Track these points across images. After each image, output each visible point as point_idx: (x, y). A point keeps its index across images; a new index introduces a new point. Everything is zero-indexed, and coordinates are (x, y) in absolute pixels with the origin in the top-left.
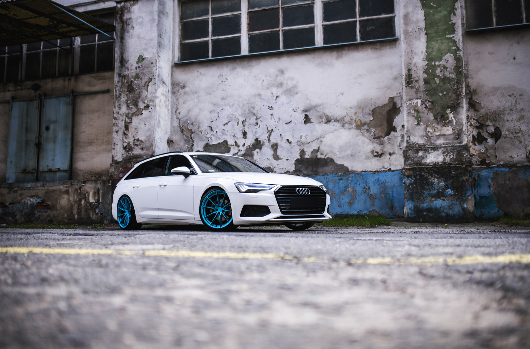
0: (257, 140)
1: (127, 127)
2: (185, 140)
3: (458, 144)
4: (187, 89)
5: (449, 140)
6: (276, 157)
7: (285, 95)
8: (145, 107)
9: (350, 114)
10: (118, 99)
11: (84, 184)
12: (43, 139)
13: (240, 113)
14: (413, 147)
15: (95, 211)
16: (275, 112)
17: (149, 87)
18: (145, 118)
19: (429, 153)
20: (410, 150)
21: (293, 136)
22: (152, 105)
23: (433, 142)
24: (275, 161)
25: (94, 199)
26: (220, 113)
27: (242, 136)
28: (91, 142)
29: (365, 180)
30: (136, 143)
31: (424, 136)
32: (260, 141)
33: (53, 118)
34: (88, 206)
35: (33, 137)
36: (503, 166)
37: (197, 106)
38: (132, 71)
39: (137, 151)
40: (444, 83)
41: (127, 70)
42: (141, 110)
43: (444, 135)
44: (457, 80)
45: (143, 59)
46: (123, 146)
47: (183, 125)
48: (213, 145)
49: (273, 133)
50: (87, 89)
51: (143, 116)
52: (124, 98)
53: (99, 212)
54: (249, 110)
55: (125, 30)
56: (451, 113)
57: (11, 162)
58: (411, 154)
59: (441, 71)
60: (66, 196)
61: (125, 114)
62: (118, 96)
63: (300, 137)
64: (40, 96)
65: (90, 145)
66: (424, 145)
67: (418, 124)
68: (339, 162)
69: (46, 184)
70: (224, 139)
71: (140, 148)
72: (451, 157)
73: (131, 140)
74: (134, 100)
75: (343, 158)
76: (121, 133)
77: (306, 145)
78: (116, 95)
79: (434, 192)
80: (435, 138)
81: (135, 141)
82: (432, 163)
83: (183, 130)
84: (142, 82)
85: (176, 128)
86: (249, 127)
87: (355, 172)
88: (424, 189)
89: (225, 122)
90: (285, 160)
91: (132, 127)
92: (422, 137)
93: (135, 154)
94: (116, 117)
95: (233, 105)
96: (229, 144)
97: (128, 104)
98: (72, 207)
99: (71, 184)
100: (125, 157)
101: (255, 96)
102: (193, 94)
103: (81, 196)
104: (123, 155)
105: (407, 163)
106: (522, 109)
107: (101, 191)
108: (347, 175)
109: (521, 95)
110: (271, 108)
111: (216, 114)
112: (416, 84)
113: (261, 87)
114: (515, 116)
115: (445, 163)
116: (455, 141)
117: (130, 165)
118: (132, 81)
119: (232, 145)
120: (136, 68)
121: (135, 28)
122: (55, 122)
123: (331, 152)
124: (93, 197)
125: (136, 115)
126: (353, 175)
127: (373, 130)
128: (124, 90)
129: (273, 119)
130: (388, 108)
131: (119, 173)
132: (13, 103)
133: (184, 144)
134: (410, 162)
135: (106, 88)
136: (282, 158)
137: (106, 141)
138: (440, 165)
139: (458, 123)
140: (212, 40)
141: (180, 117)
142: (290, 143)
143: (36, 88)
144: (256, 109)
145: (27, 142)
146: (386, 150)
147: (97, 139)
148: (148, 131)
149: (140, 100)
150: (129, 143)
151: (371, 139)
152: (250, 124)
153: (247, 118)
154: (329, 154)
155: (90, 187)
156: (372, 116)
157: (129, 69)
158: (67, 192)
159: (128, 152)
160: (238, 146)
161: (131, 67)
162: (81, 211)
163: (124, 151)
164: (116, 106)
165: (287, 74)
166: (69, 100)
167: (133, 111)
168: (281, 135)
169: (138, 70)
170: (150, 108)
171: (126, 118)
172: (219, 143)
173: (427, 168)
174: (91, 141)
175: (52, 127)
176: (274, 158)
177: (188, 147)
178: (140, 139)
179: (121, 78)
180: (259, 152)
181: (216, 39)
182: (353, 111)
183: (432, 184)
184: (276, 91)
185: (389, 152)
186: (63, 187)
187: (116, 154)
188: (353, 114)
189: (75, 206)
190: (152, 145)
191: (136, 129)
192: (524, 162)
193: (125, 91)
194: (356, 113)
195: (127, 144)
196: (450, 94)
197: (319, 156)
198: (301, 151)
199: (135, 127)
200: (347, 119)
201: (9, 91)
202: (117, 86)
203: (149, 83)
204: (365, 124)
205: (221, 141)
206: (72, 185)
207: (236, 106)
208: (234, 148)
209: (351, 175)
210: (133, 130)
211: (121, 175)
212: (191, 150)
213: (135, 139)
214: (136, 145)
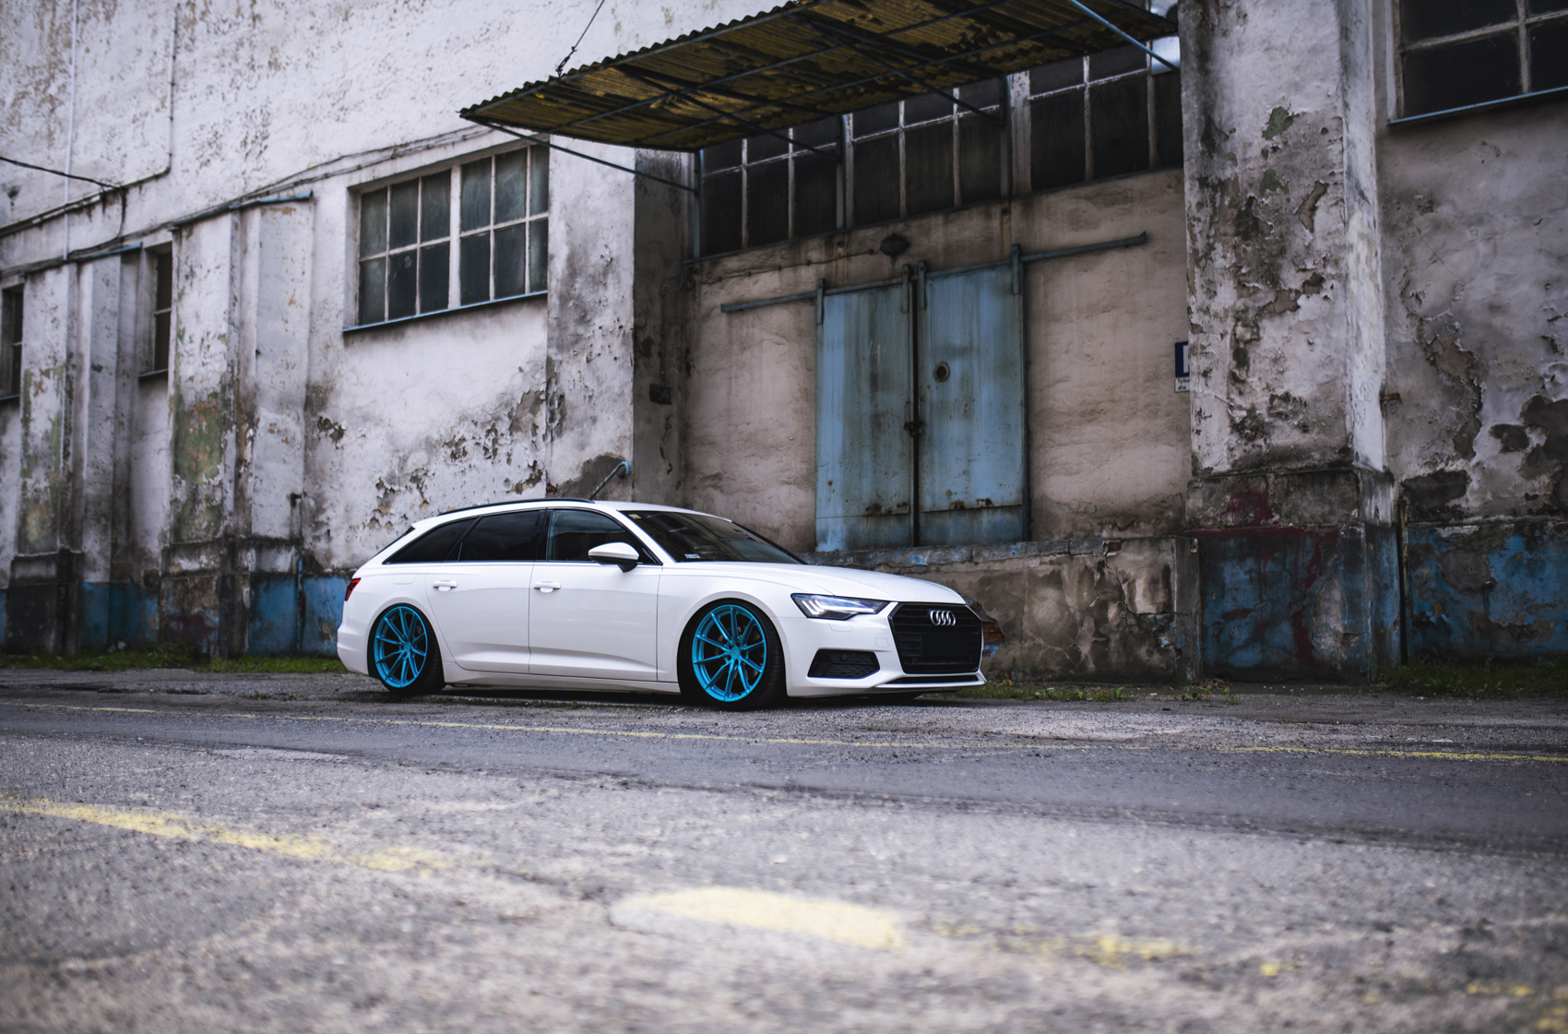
1: (1241, 357)
2: (1446, 390)
4: (1444, 211)
8: (1306, 283)
10: (1202, 263)
11: (1113, 554)
12: (928, 410)
15: (1158, 644)
17: (1320, 216)
18: (1310, 322)
22: (1333, 277)
25: (1153, 601)
28: (1093, 411)
30: (1281, 409)
33: (958, 340)
34: (1131, 626)
35: (896, 401)
37: (1486, 266)
38: (1250, 165)
39: (1285, 436)
41: (1229, 162)
42: (1293, 295)
45: (1290, 120)
46: (1232, 419)
47: (1436, 338)
48: (1564, 401)
50: (1067, 237)
51: (1301, 315)
52: (1224, 257)
53: (1172, 643)
55: (1213, 29)
57: (830, 483)
60: (1051, 594)
61: (1231, 314)
62: (1201, 254)
64: (911, 271)
65: (1090, 421)
69: (979, 554)
71: (1298, 426)
73: (1261, 400)
74: (1262, 263)
76: (1219, 376)
78: (1196, 251)
81: (1276, 402)
83: (1434, 354)
84: (1288, 200)
85: (1408, 351)
91: (1260, 356)
93: (1278, 447)
94: (1199, 322)
97: (1241, 278)
98: (1073, 629)
99: (1069, 553)
100: (1241, 459)
102: (1469, 225)
103: (1105, 593)
104: (1231, 450)
107: (1174, 576)
117: (1263, 485)
118: (1252, 199)
120: (1264, 153)
121: (1250, 16)
122: (965, 352)
124: (1148, 594)
125: (1274, 314)
128: (1222, 230)
131: (1224, 513)
132: (826, 299)
133: (1443, 404)
135: (1137, 231)
137: (1147, 406)
140: (1528, 26)
141: (1419, 311)
143: (896, 246)
145: (877, 421)
147: (1113, 401)
148: (1323, 365)
149: (1285, 263)
150: (1251, 411)
155: (1134, 562)
157: (1239, 157)
158: (1055, 580)
159: (1251, 439)
161: (1245, 153)
162: (1108, 640)
163: (1234, 439)
164: (1197, 286)
166: (1008, 277)
167: (1260, 300)
169: (1271, 160)
170: (1327, 285)
171: (1236, 326)
174: (1091, 407)
175: (956, 368)
177: (1458, 414)
178: (1296, 393)
179: (1208, 192)
181: (1544, 22)
186: (1041, 563)
187: (1205, 450)
189: (1086, 625)
190: (1340, 414)
191: (1275, 360)
193: (1225, 235)
195: (1244, 413)
199: (1272, 355)
201: (809, 263)
202: (1194, 219)
203: (1317, 199)
206: (1071, 556)
210: (1266, 365)
211: (1230, 519)
212: (1471, 424)
213: (1276, 396)
214: (1279, 415)
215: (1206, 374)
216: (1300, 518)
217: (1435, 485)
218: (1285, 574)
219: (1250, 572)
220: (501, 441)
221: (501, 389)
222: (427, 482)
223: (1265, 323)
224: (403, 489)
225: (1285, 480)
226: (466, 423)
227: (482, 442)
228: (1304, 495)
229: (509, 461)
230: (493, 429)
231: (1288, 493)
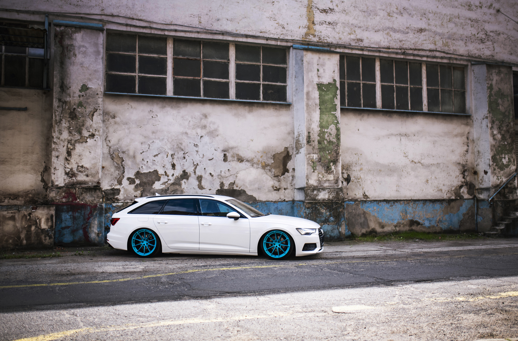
0: (184, 171)
1: (69, 153)
2: (116, 167)
3: (336, 187)
4: (117, 119)
5: (331, 184)
6: (201, 187)
7: (208, 136)
9: (257, 157)
10: (58, 124)
11: (34, 211)
13: (169, 147)
14: (310, 188)
16: (200, 149)
17: (95, 117)
18: (90, 146)
19: (320, 192)
20: (309, 189)
21: (215, 171)
22: (98, 135)
23: (322, 184)
24: (200, 190)
26: (151, 145)
27: (171, 167)
29: (268, 207)
30: (80, 170)
31: (317, 180)
32: (187, 173)
34: (39, 232)
36: (351, 200)
37: (127, 136)
38: (75, 98)
39: (81, 177)
40: (330, 145)
41: (68, 96)
42: (86, 138)
43: (329, 180)
44: (337, 144)
45: (88, 89)
46: (65, 171)
48: (144, 173)
49: (198, 167)
51: (88, 144)
52: (65, 123)
54: (177, 145)
55: (65, 56)
56: (333, 165)
58: (310, 192)
59: (328, 136)
60: (11, 223)
61: (66, 140)
62: (58, 121)
63: (220, 172)
66: (317, 186)
67: (314, 172)
68: (249, 193)
70: (155, 168)
71: (85, 175)
72: (333, 196)
73: (75, 167)
74: (77, 128)
75: (252, 190)
76: (62, 158)
77: (225, 179)
78: (56, 120)
79: (323, 219)
80: (323, 182)
81: (79, 167)
82: (322, 199)
83: (113, 157)
84: (86, 111)
85: (106, 155)
86: (178, 160)
87: (261, 201)
88: (317, 217)
89: (155, 154)
90: (208, 190)
91: (75, 154)
92: (316, 180)
93: (79, 180)
94: (56, 141)
95: (163, 139)
96: (159, 173)
97: (70, 131)
98: (19, 232)
99: (18, 210)
100: (67, 183)
101: (183, 133)
102: (124, 124)
105: (307, 199)
106: (362, 164)
107: (54, 218)
108: (255, 203)
109: (361, 155)
110: (196, 146)
111: (147, 146)
112: (313, 143)
113: (187, 127)
114: (358, 168)
115: (329, 199)
116: (335, 185)
117: (75, 191)
118: (75, 109)
119: (162, 175)
120: (80, 96)
121: (77, 55)
123: (244, 185)
124: (46, 223)
125: (79, 142)
126: (260, 204)
127: (273, 170)
128: (65, 115)
129: (198, 155)
130: (283, 155)
131: (62, 198)
133: (115, 170)
134: (308, 198)
135: (24, 107)
136: (205, 188)
137: (24, 161)
138: (327, 201)
139: (337, 173)
140: (138, 76)
141: (110, 145)
142: (212, 176)
144: (183, 145)
146: (282, 186)
147: (11, 159)
148: (93, 159)
149: (84, 128)
150: (71, 169)
151: (272, 177)
152: (178, 158)
153: (175, 152)
154: (242, 187)
155: (41, 213)
156: (273, 160)
157: (72, 95)
158: (13, 218)
159: (71, 177)
160: (168, 176)
161: (73, 95)
162: (31, 236)
163: (66, 177)
164: (56, 131)
165: (210, 119)
167: (76, 138)
168: (205, 168)
169: (81, 99)
170: (96, 137)
171: (68, 144)
172: (150, 172)
173: (319, 203)
174: (3, 159)
176: (198, 187)
177: (119, 174)
178: (85, 166)
179: (61, 103)
180: (186, 182)
181: (142, 76)
182: (260, 154)
183: (322, 213)
184: (200, 132)
185: (284, 188)
186: (8, 213)
187: (56, 179)
188: (260, 157)
189: (23, 232)
190: (98, 173)
191: (80, 156)
192: (362, 198)
193: (66, 117)
194: (262, 157)
195: (69, 170)
196: (333, 153)
197: (235, 188)
198: (221, 183)
199: (79, 154)
200: (255, 160)
202: (56, 110)
203: (94, 112)
204: (268, 165)
205: (152, 171)
207: (166, 140)
208: (164, 177)
209: (259, 203)
210: (77, 157)
211: (64, 200)
212: (122, 176)
213: (79, 166)
214: (80, 171)
215: (57, 157)
216: (86, 201)
217: (112, 192)
218: (81, 216)
219: (70, 216)
223: (77, 145)
225: (81, 190)
228: (87, 194)
231: (82, 194)
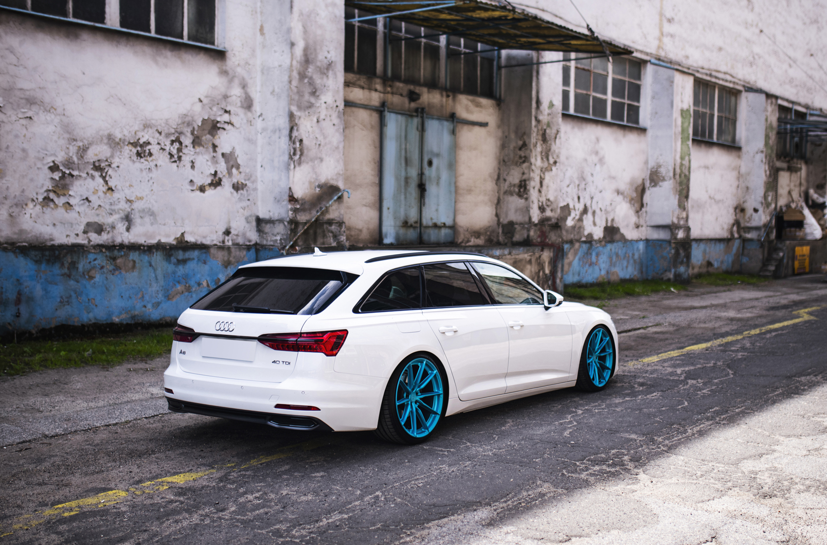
0: (585, 205)
1: (541, 184)
8: (554, 162)
10: (535, 148)
12: (425, 179)
13: (577, 176)
16: (594, 179)
17: (557, 141)
18: (554, 176)
19: (679, 231)
21: (603, 205)
22: (558, 162)
23: (680, 222)
24: (594, 227)
25: (548, 269)
27: (578, 200)
29: (633, 247)
32: (587, 207)
33: (435, 150)
35: (414, 173)
38: (545, 117)
39: (548, 213)
40: (685, 178)
41: (541, 114)
42: (551, 166)
43: (683, 218)
45: (553, 106)
46: (539, 205)
49: (593, 200)
51: (552, 172)
52: (539, 148)
54: (581, 174)
56: (686, 202)
57: (388, 209)
59: (684, 169)
61: (540, 168)
62: (534, 145)
63: (606, 206)
64: (421, 112)
66: (677, 225)
68: (622, 231)
70: (567, 201)
71: (551, 210)
73: (544, 200)
74: (546, 153)
75: (623, 228)
76: (537, 189)
77: (608, 214)
81: (547, 201)
84: (552, 133)
89: (568, 184)
90: (598, 228)
92: (677, 218)
93: (547, 216)
94: (534, 169)
95: (573, 167)
96: (570, 207)
97: (542, 156)
100: (540, 219)
101: (584, 160)
103: (540, 267)
104: (538, 216)
108: (625, 243)
110: (592, 175)
112: (676, 176)
117: (545, 229)
118: (545, 130)
119: (572, 209)
120: (548, 114)
122: (438, 155)
123: (619, 221)
125: (547, 170)
126: (628, 243)
127: (636, 205)
128: (539, 137)
130: (641, 188)
131: (538, 237)
132: (388, 114)
136: (597, 224)
142: (601, 211)
143: (413, 96)
144: (584, 174)
145: (407, 179)
146: (640, 222)
148: (555, 190)
149: (550, 154)
150: (542, 203)
151: (635, 212)
152: (581, 189)
153: (580, 182)
154: (618, 224)
156: (636, 193)
157: (543, 112)
159: (542, 213)
160: (576, 211)
163: (539, 212)
165: (600, 144)
166: (451, 126)
167: (545, 165)
168: (597, 202)
169: (549, 118)
171: (541, 172)
175: (435, 162)
176: (593, 224)
178: (550, 199)
179: (537, 122)
180: (586, 217)
182: (628, 187)
184: (595, 159)
187: (533, 215)
188: (628, 190)
193: (540, 140)
196: (686, 187)
197: (614, 225)
198: (606, 219)
199: (547, 185)
200: (626, 193)
201: (376, 90)
202: (534, 131)
203: (556, 135)
204: (633, 199)
205: (566, 204)
208: (573, 212)
210: (546, 188)
213: (547, 199)
214: (547, 205)
215: (534, 188)
220: (185, 151)
221: (182, 110)
222: (110, 172)
223: (546, 173)
224: (84, 175)
225: (549, 227)
226: (150, 131)
227: (167, 148)
228: (552, 233)
229: (193, 167)
230: (178, 140)
231: (549, 232)
